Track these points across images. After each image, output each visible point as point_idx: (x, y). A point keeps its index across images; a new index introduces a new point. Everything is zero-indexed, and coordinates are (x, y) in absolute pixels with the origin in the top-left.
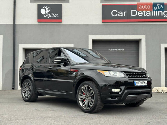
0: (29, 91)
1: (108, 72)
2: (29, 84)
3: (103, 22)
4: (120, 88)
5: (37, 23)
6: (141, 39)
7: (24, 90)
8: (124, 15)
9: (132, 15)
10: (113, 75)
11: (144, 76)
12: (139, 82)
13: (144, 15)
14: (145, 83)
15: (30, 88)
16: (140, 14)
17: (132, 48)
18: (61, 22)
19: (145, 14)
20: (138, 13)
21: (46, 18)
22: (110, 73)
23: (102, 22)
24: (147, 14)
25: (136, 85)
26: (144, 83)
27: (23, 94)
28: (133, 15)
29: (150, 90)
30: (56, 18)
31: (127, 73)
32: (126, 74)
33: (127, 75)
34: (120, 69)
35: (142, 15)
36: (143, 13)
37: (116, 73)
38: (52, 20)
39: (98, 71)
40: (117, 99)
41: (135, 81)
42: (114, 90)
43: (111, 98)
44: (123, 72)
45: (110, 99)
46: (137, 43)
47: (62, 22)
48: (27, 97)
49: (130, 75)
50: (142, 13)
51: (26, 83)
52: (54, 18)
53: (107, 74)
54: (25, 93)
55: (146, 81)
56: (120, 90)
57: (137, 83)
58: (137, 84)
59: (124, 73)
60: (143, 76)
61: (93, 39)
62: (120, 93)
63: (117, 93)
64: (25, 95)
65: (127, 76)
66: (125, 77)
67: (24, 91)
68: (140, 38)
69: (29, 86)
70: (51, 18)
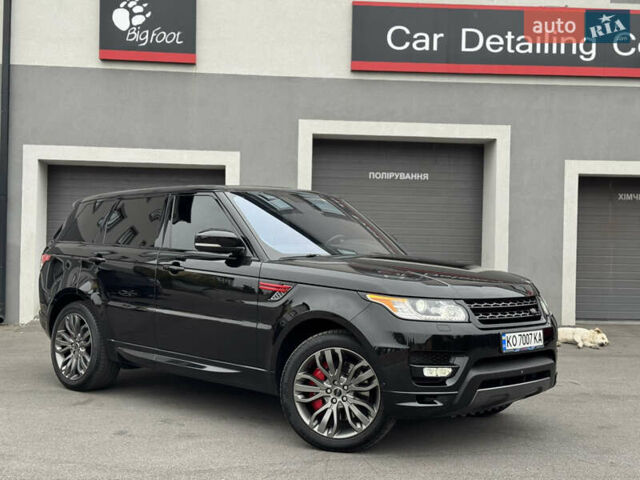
0: (83, 350)
1: (406, 301)
2: (82, 323)
3: (353, 71)
4: (451, 362)
5: (95, 63)
6: (492, 142)
7: (63, 343)
8: (435, 48)
9: (464, 49)
10: (427, 313)
11: (533, 310)
12: (519, 338)
13: (510, 50)
14: (538, 338)
15: (87, 339)
16: (493, 47)
17: (456, 172)
18: (193, 64)
19: (513, 47)
20: (488, 43)
21: (134, 46)
22: (415, 308)
23: (349, 70)
24: (518, 48)
25: (508, 348)
26: (533, 339)
27: (60, 360)
28: (467, 47)
29: (550, 361)
30: (173, 48)
31: (477, 306)
32: (473, 310)
33: (476, 311)
34: (450, 289)
35: (501, 49)
36: (506, 41)
37: (437, 306)
38: (155, 54)
39: (369, 297)
40: (439, 404)
41: (504, 334)
42: (429, 372)
43: (420, 399)
44: (462, 302)
45: (416, 404)
46: (477, 152)
47: (197, 63)
48: (77, 372)
49: (486, 311)
50: (502, 42)
51: (71, 319)
52: (164, 47)
53: (403, 309)
54: (66, 354)
55: (541, 332)
56: (450, 370)
57: (511, 341)
59: (466, 305)
60: (531, 313)
61: (314, 135)
62: (449, 383)
63: (440, 381)
64: (65, 364)
65: (477, 317)
66: (470, 322)
67: (63, 347)
68: (493, 137)
69: (86, 330)
70: (152, 47)
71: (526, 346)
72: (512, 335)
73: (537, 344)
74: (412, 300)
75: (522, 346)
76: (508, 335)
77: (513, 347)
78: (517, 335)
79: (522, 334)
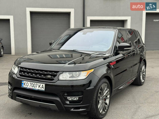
14: (41, 86)
41: (23, 81)
57: (26, 84)
71: (33, 88)
72: (27, 82)
73: (39, 89)
75: (31, 87)
76: (25, 82)
77: (26, 87)
78: (29, 83)
79: (32, 83)
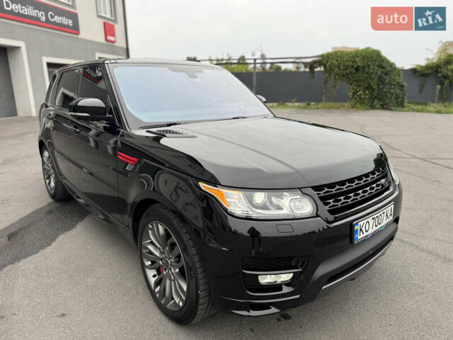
1: (241, 193)
12: (371, 222)
14: (389, 214)
22: (250, 201)
25: (360, 237)
26: (385, 217)
31: (327, 193)
33: (325, 199)
37: (280, 197)
39: (202, 185)
40: (276, 310)
41: (357, 224)
42: (266, 279)
53: (237, 203)
55: (393, 206)
56: (291, 275)
57: (363, 229)
58: (362, 236)
59: (314, 194)
65: (327, 208)
66: (318, 216)
71: (379, 227)
72: (365, 222)
73: (387, 221)
74: (248, 193)
75: (375, 229)
76: (361, 223)
77: (366, 234)
79: (375, 216)
